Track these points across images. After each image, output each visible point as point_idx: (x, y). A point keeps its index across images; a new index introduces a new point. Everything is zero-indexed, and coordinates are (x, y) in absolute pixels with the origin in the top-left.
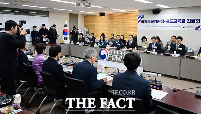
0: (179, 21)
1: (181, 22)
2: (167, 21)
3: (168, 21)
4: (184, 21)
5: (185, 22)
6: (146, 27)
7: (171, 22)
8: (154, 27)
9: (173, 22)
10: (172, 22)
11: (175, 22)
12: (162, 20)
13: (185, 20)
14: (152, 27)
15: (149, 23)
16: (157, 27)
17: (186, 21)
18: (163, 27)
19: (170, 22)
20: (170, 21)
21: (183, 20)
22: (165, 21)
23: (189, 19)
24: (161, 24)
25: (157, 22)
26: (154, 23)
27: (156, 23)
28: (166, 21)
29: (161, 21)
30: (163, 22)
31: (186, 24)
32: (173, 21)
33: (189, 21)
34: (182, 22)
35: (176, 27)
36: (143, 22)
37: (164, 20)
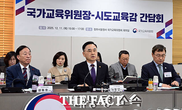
0: (125, 16)
1: (129, 18)
2: (98, 16)
3: (100, 16)
4: (134, 17)
5: (135, 21)
6: (43, 28)
7: (108, 19)
8: (66, 28)
9: (112, 18)
10: (110, 18)
11: (116, 19)
12: (85, 12)
13: (136, 15)
14: (61, 28)
15: (50, 16)
16: (74, 29)
17: (138, 18)
18: (90, 29)
19: (104, 18)
20: (105, 16)
21: (133, 14)
22: (93, 15)
23: (143, 14)
24: (82, 23)
25: (74, 16)
26: (65, 17)
27: (69, 17)
28: (96, 16)
29: (83, 13)
30: (89, 18)
31: (138, 25)
32: (113, 15)
33: (144, 19)
34: (131, 20)
35: (119, 30)
36: (31, 14)
37: (90, 13)
